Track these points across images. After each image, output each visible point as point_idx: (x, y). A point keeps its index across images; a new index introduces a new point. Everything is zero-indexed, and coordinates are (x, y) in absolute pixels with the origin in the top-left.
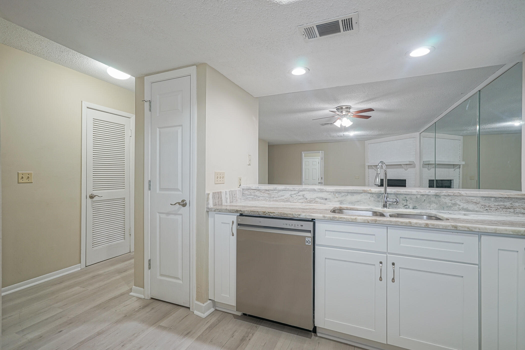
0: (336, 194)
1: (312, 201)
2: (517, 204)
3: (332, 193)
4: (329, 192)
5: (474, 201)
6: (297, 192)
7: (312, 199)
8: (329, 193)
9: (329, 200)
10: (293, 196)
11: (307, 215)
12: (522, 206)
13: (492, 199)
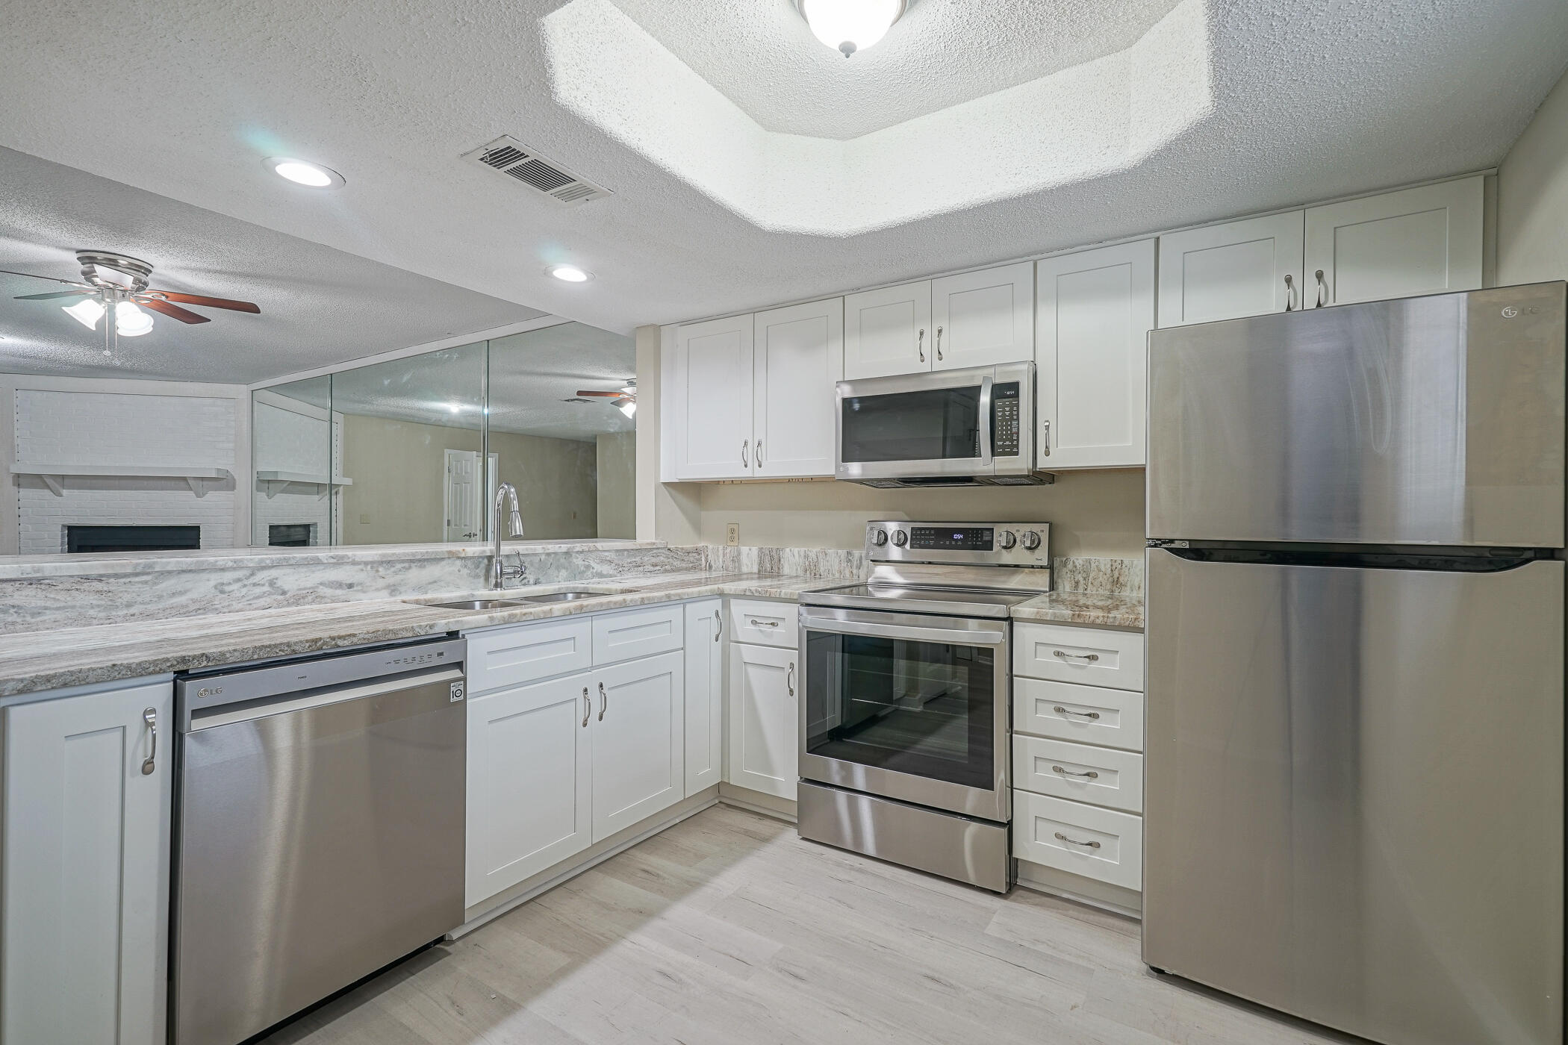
0: (380, 569)
1: (303, 598)
2: (646, 559)
3: (369, 567)
4: (359, 563)
5: (608, 558)
6: (247, 572)
7: (304, 592)
8: (360, 567)
9: (359, 588)
10: (227, 588)
11: (452, 622)
12: (650, 562)
13: (626, 553)
